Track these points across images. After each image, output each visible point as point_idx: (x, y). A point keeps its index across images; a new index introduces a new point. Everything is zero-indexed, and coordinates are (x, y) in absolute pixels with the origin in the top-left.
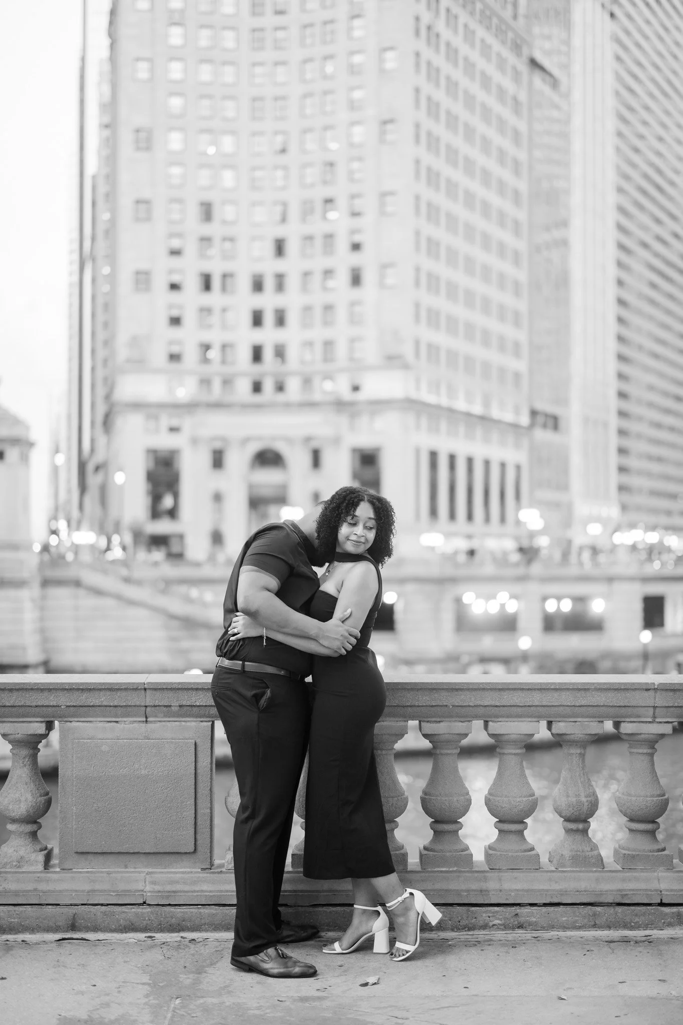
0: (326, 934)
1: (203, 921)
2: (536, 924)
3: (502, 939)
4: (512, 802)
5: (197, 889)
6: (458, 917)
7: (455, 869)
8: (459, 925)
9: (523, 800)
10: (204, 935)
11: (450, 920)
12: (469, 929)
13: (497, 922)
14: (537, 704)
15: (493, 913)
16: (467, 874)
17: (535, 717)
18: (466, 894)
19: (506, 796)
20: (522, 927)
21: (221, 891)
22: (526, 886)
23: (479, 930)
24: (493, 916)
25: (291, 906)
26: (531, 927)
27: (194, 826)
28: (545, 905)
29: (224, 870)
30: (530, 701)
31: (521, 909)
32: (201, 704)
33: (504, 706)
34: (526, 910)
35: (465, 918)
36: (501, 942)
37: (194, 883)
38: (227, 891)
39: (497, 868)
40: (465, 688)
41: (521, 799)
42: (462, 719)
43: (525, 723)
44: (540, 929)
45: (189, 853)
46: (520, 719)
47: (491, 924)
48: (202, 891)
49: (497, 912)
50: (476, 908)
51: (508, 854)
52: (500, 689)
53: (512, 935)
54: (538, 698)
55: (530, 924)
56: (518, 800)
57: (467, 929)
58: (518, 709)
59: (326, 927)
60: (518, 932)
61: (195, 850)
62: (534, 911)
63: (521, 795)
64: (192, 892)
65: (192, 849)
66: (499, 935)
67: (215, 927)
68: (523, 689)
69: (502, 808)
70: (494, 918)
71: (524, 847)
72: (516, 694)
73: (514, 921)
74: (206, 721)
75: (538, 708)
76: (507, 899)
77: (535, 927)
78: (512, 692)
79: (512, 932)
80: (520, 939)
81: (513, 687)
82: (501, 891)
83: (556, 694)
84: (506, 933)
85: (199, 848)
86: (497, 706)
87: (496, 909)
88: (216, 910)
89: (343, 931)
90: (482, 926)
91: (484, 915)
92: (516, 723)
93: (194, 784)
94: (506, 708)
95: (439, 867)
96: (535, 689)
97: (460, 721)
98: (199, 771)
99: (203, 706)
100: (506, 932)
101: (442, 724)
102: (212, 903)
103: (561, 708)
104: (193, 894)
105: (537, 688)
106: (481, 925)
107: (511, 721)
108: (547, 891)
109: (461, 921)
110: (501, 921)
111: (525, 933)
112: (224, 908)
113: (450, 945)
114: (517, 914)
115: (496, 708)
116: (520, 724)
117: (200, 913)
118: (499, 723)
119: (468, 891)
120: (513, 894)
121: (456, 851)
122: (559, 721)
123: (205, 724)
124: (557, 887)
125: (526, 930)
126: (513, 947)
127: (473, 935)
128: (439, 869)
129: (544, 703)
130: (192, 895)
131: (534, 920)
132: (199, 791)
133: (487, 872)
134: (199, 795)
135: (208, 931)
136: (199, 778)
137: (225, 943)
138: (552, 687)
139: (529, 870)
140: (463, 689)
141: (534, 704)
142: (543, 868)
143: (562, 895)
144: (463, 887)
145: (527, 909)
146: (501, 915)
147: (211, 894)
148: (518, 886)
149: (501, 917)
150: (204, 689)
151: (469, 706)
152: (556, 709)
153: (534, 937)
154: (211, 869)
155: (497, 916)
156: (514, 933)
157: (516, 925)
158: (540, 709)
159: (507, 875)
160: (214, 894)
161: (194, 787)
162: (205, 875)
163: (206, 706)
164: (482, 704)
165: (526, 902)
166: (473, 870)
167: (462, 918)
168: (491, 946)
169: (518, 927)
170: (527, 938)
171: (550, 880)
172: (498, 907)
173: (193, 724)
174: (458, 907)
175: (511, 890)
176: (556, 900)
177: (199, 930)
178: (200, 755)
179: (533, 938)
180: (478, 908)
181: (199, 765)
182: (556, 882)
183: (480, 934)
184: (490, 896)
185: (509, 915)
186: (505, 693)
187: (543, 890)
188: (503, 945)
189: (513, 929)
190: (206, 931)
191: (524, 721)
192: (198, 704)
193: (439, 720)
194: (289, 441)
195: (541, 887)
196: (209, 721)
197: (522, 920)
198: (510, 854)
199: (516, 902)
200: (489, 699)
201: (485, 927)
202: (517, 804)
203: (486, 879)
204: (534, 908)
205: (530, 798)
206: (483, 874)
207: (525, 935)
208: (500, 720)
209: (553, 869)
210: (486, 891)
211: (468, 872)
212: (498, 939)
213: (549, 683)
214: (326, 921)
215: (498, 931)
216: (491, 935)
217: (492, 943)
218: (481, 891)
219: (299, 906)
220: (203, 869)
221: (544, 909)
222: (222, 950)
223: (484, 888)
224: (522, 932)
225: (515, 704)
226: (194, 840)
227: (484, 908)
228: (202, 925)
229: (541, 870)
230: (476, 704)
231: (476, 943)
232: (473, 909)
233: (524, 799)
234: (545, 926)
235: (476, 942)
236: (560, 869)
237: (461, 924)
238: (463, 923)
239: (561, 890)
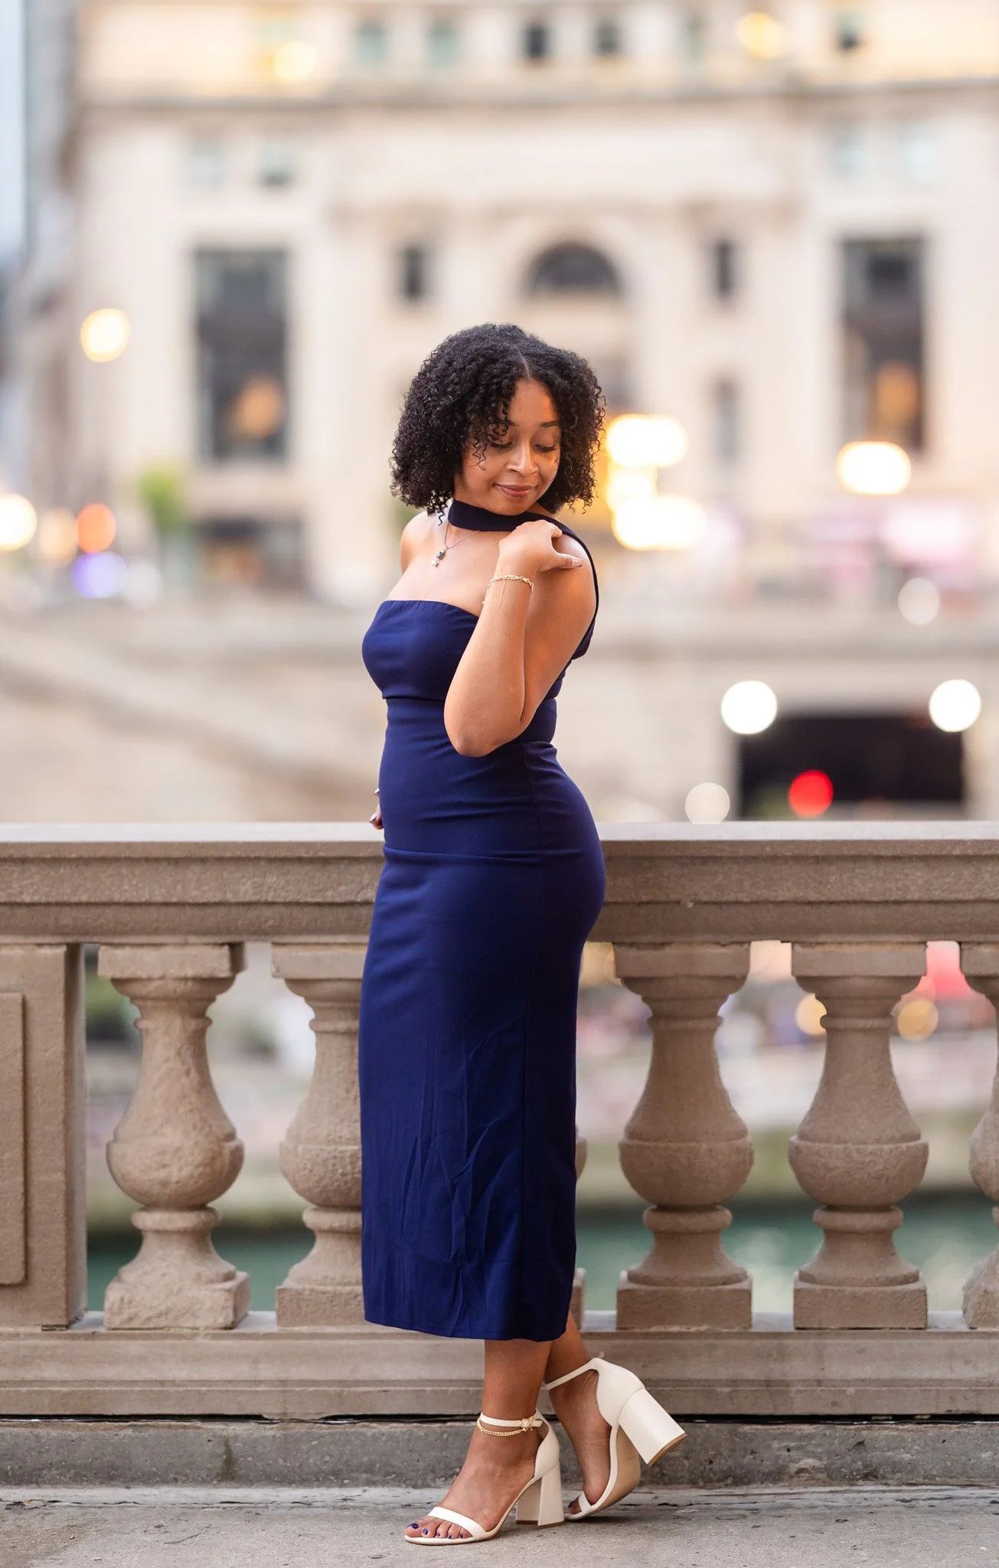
0: (365, 1491)
1: (45, 1457)
2: (911, 1467)
3: (817, 1503)
4: (855, 1155)
5: (31, 1374)
6: (706, 1451)
7: (703, 1328)
8: (711, 1469)
9: (882, 1150)
10: (48, 1493)
11: (687, 1458)
12: (739, 1481)
13: (808, 1462)
14: (916, 896)
15: (801, 1438)
16: (735, 1342)
17: (914, 932)
18: (727, 1390)
19: (839, 1141)
20: (876, 1477)
21: (92, 1382)
22: (887, 1372)
23: (762, 1483)
24: (798, 1448)
25: (271, 1422)
26: (899, 1475)
27: (22, 1217)
28: (935, 1419)
29: (102, 1330)
30: (898, 889)
31: (870, 1429)
32: (36, 899)
33: (831, 903)
34: (886, 1432)
35: (726, 1453)
36: (816, 1511)
37: (24, 1361)
38: (106, 1382)
39: (815, 1326)
40: (724, 854)
41: (877, 1146)
42: (723, 938)
43: (889, 948)
44: (920, 1480)
45: (11, 1286)
46: (875, 938)
47: (794, 1467)
48: (43, 1382)
49: (810, 1437)
50: (754, 1427)
51: (843, 1291)
52: (818, 857)
53: (842, 1497)
54: (920, 882)
55: (896, 1467)
56: (871, 1148)
57: (729, 1481)
58: (868, 910)
59: (365, 1476)
60: (861, 1488)
61: (27, 1277)
62: (906, 1435)
63: (878, 1137)
64: (16, 1383)
65: (15, 1274)
66: (816, 1495)
67: (77, 1474)
68: (878, 859)
69: (829, 1169)
70: (800, 1452)
71: (891, 1272)
72: (861, 871)
73: (853, 1461)
74: (50, 945)
75: (921, 908)
76: (834, 1404)
77: (909, 1475)
78: (851, 865)
79: (848, 1488)
80: (865, 1503)
81: (852, 852)
82: (819, 1382)
83: (967, 872)
84: (831, 1492)
85: (37, 1275)
86: (810, 903)
87: (807, 1429)
88: (78, 1429)
89: (407, 1487)
90: (769, 1474)
91: (776, 1445)
92: (865, 948)
93: (20, 1105)
94: (834, 908)
95: (661, 1321)
96: (910, 858)
97: (717, 943)
98: (33, 1075)
99: (40, 904)
100: (832, 1489)
101: (671, 952)
102: (68, 1412)
103: (982, 908)
104: (20, 1389)
105: (916, 853)
106: (767, 1470)
107: (850, 943)
108: (941, 1382)
109: (716, 1461)
110: (820, 1459)
111: (884, 1492)
112: (99, 1424)
113: (678, 1517)
114: (861, 1443)
115: (807, 908)
116: (875, 949)
117: (37, 1436)
118: (819, 949)
119: (733, 1383)
120: (851, 1390)
121: (711, 1282)
122: (979, 943)
123: (47, 951)
124: (965, 1372)
125: (886, 1484)
126: (837, 1521)
127: (744, 1495)
128: (662, 1329)
129: (937, 895)
130: (16, 1392)
131: (907, 1457)
132: (36, 1124)
133: (788, 1335)
134: (35, 1137)
135: (57, 1484)
136: (36, 1091)
137: (99, 1511)
138: (957, 852)
139: (899, 1331)
140: (720, 858)
141: (909, 897)
142: (936, 1327)
143: (978, 1393)
144: (723, 1373)
145: (888, 1428)
146: (820, 1445)
147: (65, 1389)
148: (867, 1371)
149: (820, 1450)
150: (44, 860)
151: (738, 903)
152: (969, 909)
153: (903, 1501)
154: (67, 1327)
155: (810, 1448)
156: (855, 1491)
157: (858, 1470)
158: (926, 910)
159: (836, 1345)
160: (73, 1389)
161: (19, 1115)
162: (53, 1342)
163: (48, 904)
164: (772, 899)
165: (886, 1411)
166: (753, 1330)
167: (719, 1454)
168: (782, 1520)
169: (866, 1477)
170: (884, 1502)
171: (951, 1356)
172: (812, 1423)
173: (18, 952)
174: (707, 1425)
175: (848, 1383)
176: (963, 1407)
177: (37, 1483)
178: (37, 1034)
179: (899, 1503)
180: (759, 1427)
181: (37, 1057)
182: (967, 1362)
183: (765, 1494)
184: (792, 1395)
185: (841, 1444)
186: (833, 869)
187: (930, 1380)
188: (814, 1517)
189: (851, 1480)
190: (54, 1482)
191: (887, 942)
192: (27, 899)
193: (659, 939)
194: (638, 212)
195: (927, 1374)
196: (59, 944)
197: (874, 1457)
198: (849, 1289)
199: (859, 1412)
200: (790, 884)
201: (777, 1475)
202: (868, 1160)
203: (783, 1356)
204: (906, 1427)
205: (904, 1146)
206: (775, 1342)
207: (881, 1495)
208: (822, 938)
209: (965, 1328)
210: (782, 1382)
211: (738, 1335)
212: (807, 1503)
213: (948, 842)
214: (365, 1459)
215: (812, 1485)
216: (794, 1496)
217: (789, 1511)
218: (768, 1383)
219: (292, 1420)
220: (47, 1328)
221: (932, 1430)
222: (84, 1525)
223: (777, 1375)
224: (873, 1488)
225: (858, 898)
226: (22, 1253)
227: (775, 1427)
228: (43, 1469)
229: (928, 1330)
230: (755, 898)
231: (747, 1513)
232: (747, 1428)
233: (886, 1147)
234: (934, 1472)
235: (748, 1510)
236: (980, 1329)
237: (715, 1466)
238: (721, 1465)
239: (978, 1382)
